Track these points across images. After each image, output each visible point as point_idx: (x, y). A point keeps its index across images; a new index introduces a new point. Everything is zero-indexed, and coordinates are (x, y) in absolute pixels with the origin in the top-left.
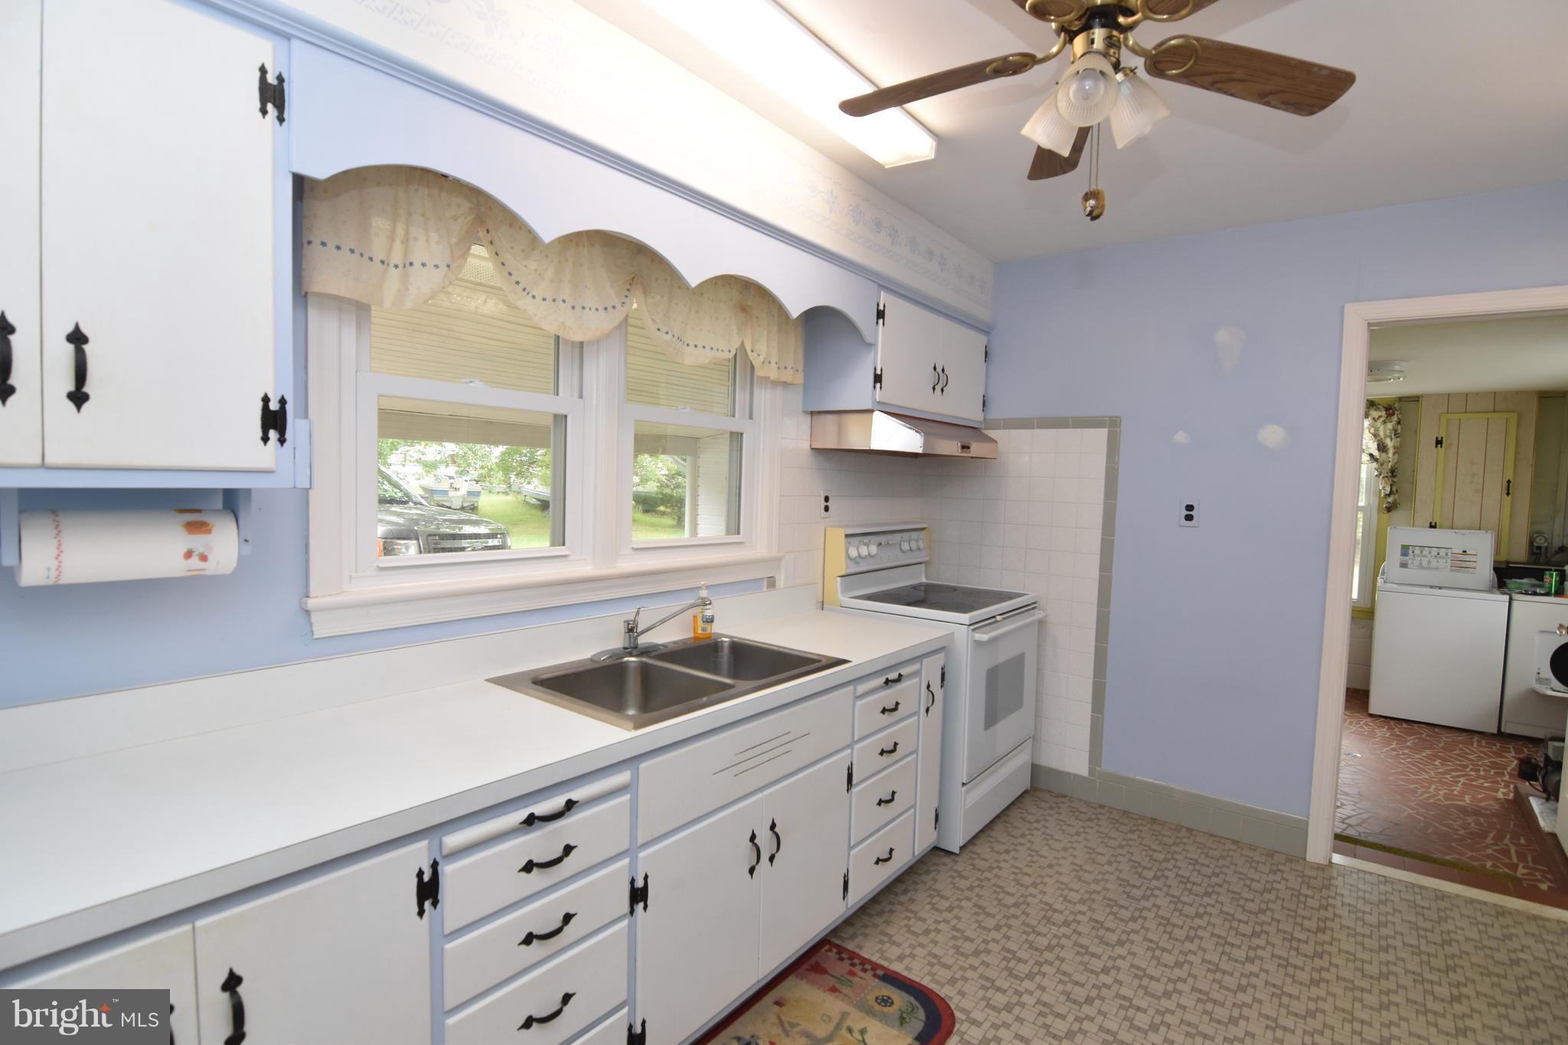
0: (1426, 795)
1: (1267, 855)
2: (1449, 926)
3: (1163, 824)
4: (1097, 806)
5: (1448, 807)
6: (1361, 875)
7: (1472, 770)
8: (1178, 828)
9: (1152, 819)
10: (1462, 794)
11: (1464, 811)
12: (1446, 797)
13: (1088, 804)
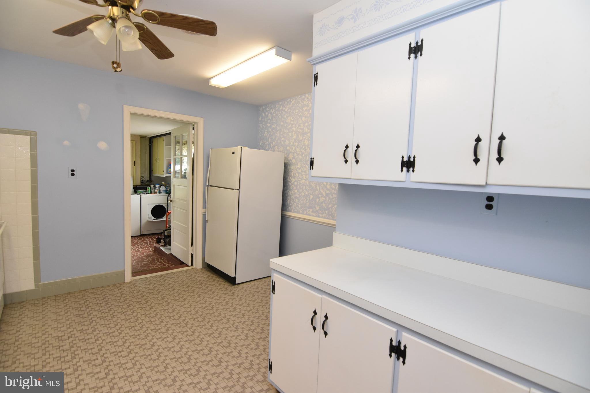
0: (135, 256)
1: (114, 286)
2: (167, 281)
3: (74, 293)
4: (42, 299)
5: (142, 257)
6: (141, 280)
7: (141, 246)
8: (80, 292)
9: (68, 293)
10: (143, 253)
11: (145, 256)
12: (140, 255)
13: (37, 300)
